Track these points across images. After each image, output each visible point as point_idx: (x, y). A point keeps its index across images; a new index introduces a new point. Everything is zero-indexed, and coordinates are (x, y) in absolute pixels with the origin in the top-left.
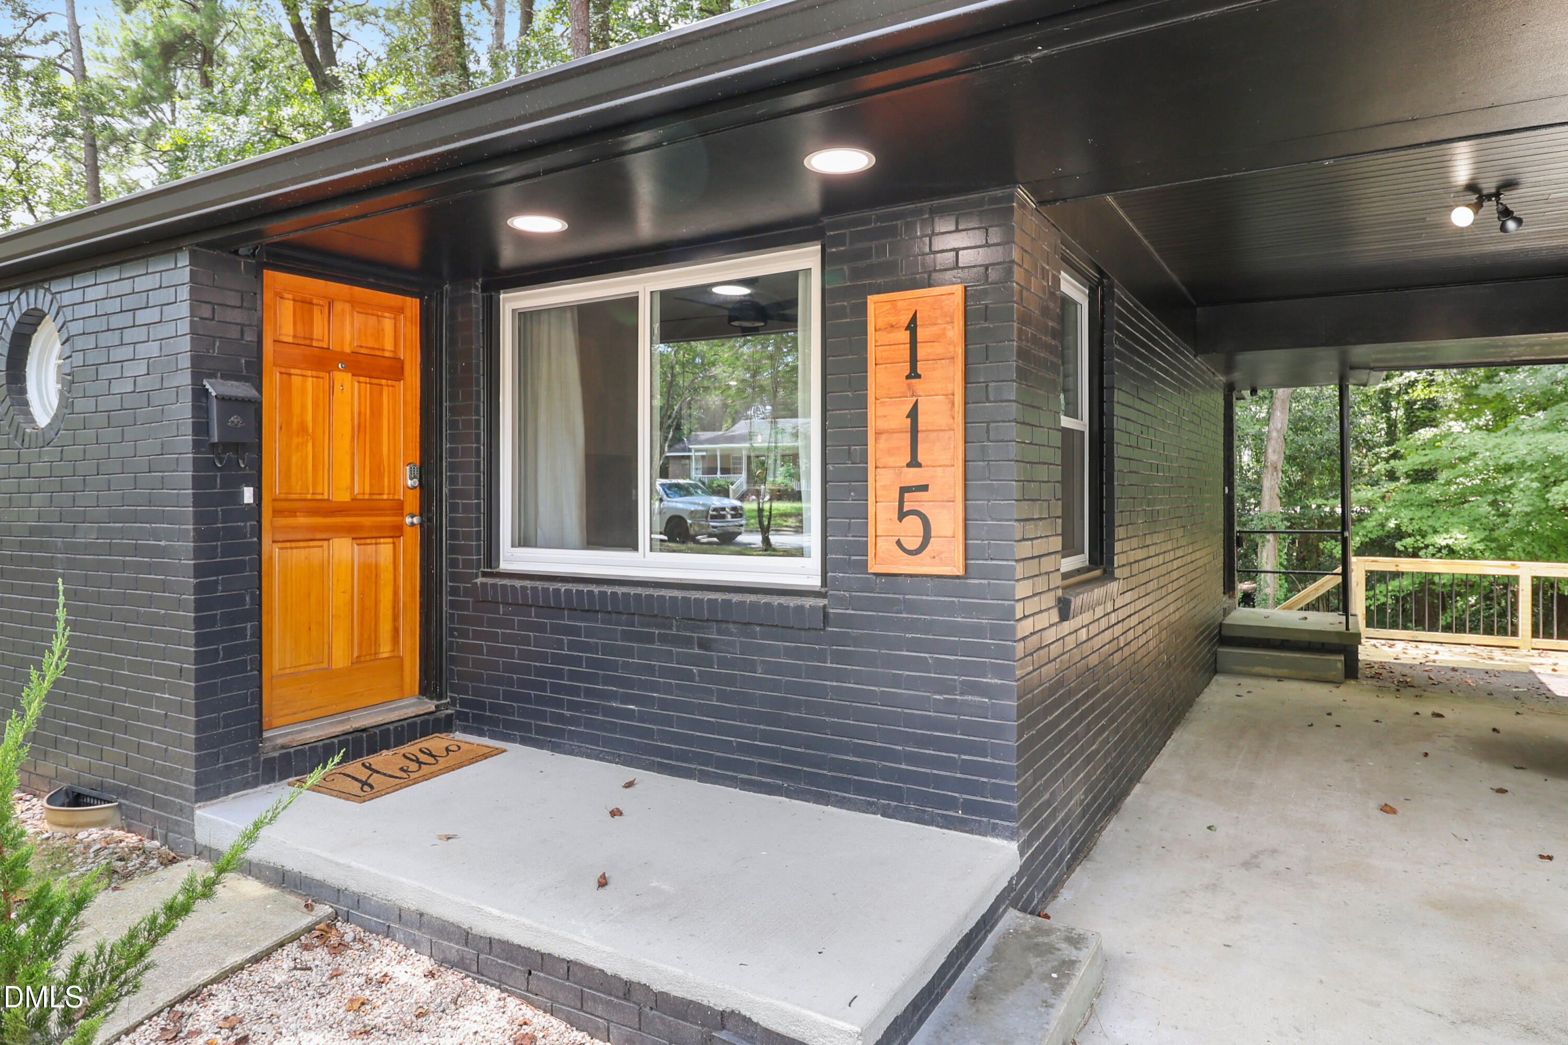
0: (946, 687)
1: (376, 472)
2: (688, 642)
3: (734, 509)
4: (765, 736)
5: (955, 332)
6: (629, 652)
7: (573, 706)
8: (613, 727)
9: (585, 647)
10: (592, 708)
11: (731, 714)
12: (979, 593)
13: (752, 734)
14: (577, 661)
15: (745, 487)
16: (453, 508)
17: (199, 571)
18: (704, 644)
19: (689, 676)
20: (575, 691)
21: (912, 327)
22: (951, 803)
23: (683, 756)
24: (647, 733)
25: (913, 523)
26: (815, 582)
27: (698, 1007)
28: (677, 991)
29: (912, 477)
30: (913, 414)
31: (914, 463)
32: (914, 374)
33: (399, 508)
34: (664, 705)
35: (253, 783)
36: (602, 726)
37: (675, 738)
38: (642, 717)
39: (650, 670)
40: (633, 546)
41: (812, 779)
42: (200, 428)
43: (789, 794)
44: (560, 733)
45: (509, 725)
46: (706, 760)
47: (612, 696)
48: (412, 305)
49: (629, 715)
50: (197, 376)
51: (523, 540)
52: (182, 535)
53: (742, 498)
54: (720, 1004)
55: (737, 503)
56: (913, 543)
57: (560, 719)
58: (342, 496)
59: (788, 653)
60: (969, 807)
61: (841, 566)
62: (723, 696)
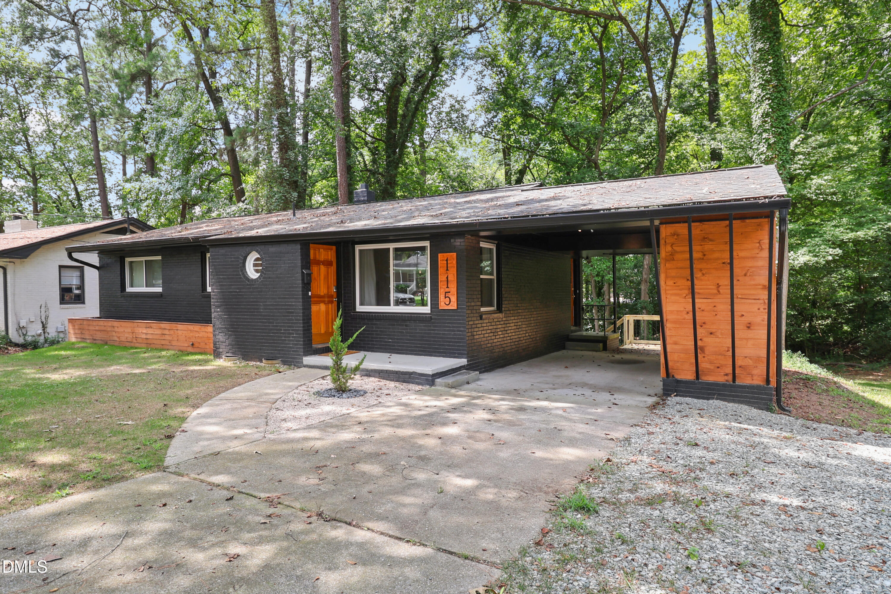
0: (454, 331)
1: (328, 288)
2: (403, 325)
3: (410, 299)
4: (419, 344)
5: (455, 262)
6: (389, 328)
7: (376, 341)
8: (386, 345)
9: (378, 328)
10: (381, 341)
11: (412, 340)
12: (459, 312)
13: (416, 344)
14: (377, 331)
15: (415, 290)
16: (345, 296)
17: (303, 309)
18: (406, 326)
19: (403, 332)
20: (377, 338)
21: (447, 260)
22: (455, 353)
23: (402, 350)
24: (394, 346)
25: (448, 299)
26: (429, 312)
27: (408, 372)
28: (405, 371)
29: (447, 290)
30: (447, 278)
31: (448, 287)
32: (447, 270)
33: (332, 296)
34: (397, 339)
35: (311, 354)
36: (383, 345)
37: (400, 346)
38: (393, 342)
39: (394, 332)
40: (390, 305)
41: (429, 352)
42: (303, 280)
43: (424, 355)
44: (373, 348)
45: (360, 347)
46: (407, 350)
47: (386, 338)
48: (334, 247)
49: (390, 342)
50: (302, 269)
51: (362, 304)
52: (299, 302)
53: (414, 294)
54: (411, 371)
55: (412, 296)
56: (447, 303)
57: (373, 344)
58: (322, 294)
59: (424, 326)
60: (459, 354)
61: (434, 308)
62: (410, 336)
